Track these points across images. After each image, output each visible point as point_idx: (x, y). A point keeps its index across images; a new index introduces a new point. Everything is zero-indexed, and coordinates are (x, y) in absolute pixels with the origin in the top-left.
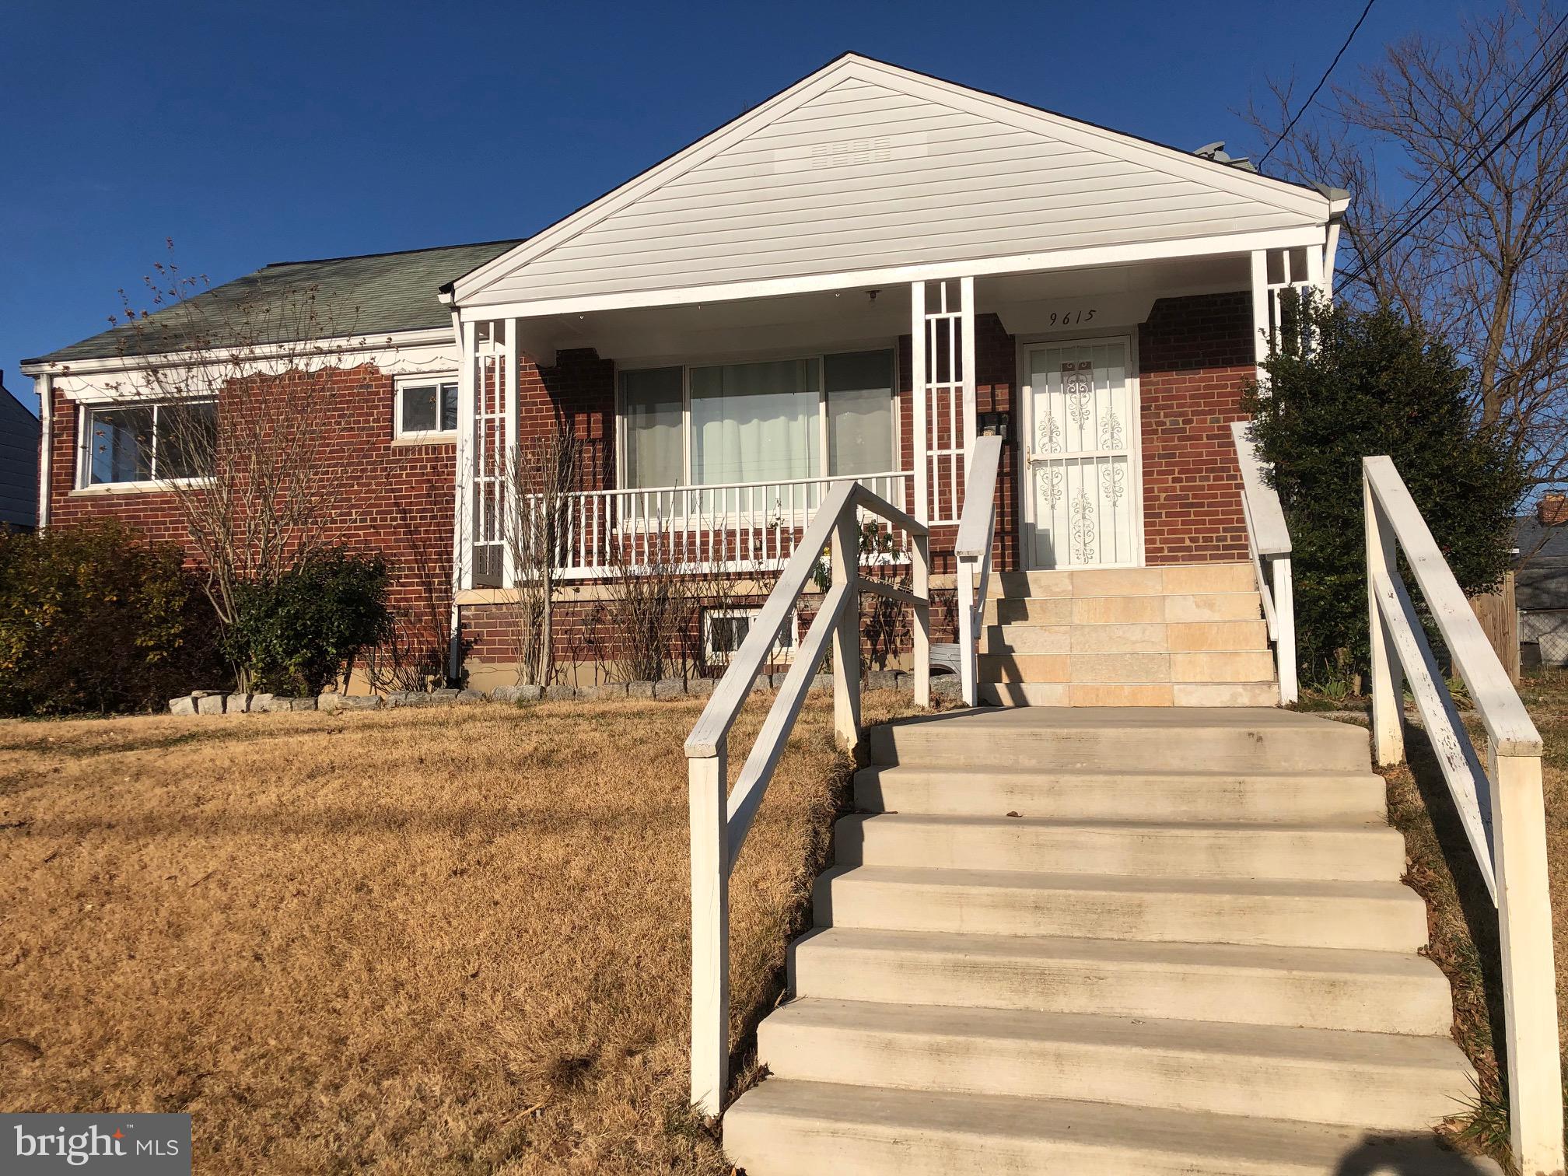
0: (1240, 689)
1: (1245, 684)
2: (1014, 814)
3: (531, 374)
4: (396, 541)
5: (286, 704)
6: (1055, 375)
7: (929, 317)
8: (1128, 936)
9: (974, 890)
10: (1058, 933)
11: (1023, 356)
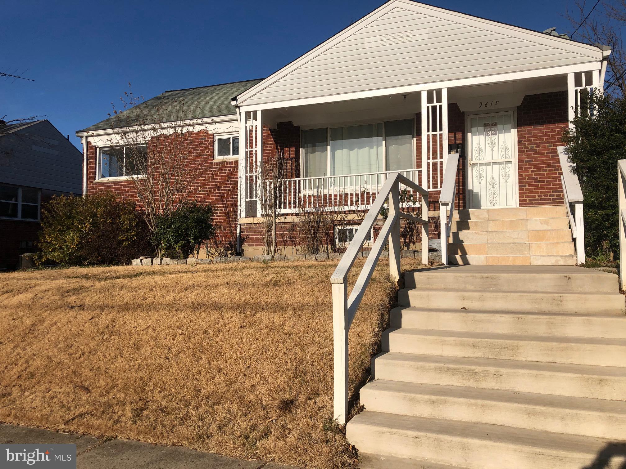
0: (559, 258)
1: (562, 256)
2: (464, 308)
3: (267, 132)
4: (216, 199)
5: (175, 262)
6: (481, 128)
7: (428, 105)
8: (512, 358)
9: (448, 339)
10: (483, 356)
11: (468, 121)
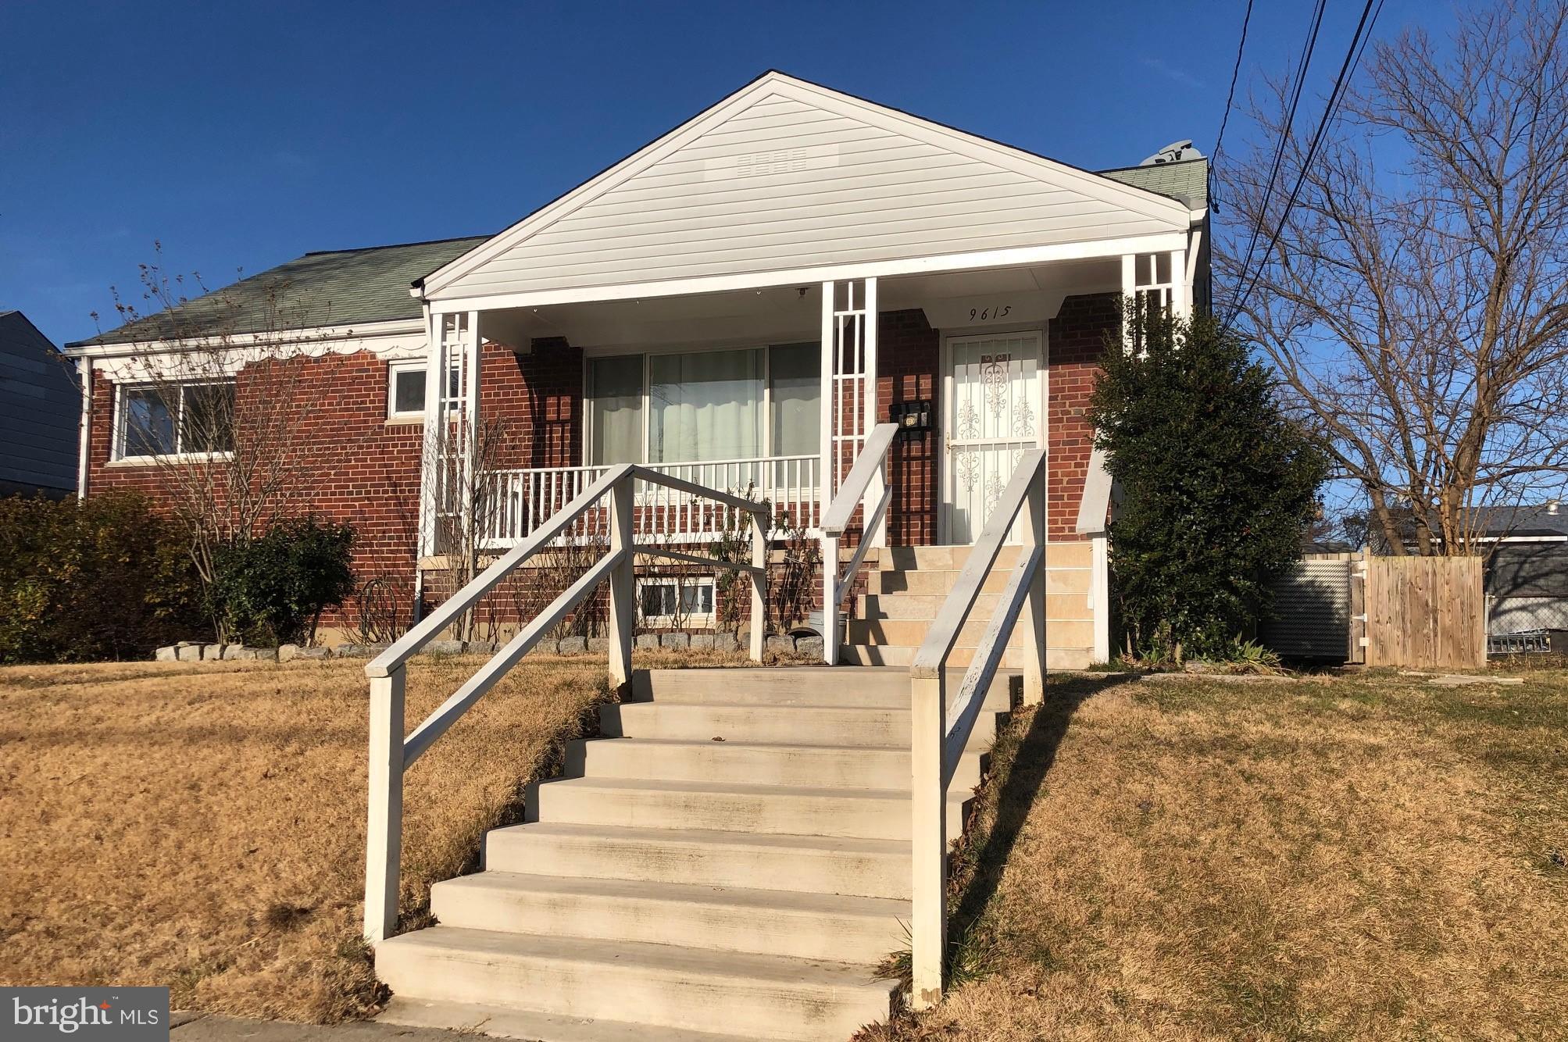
0: (1062, 654)
2: (719, 739)
3: (508, 360)
5: (252, 654)
6: (974, 367)
7: (837, 314)
8: (751, 829)
9: (642, 793)
10: (701, 827)
11: (946, 351)
